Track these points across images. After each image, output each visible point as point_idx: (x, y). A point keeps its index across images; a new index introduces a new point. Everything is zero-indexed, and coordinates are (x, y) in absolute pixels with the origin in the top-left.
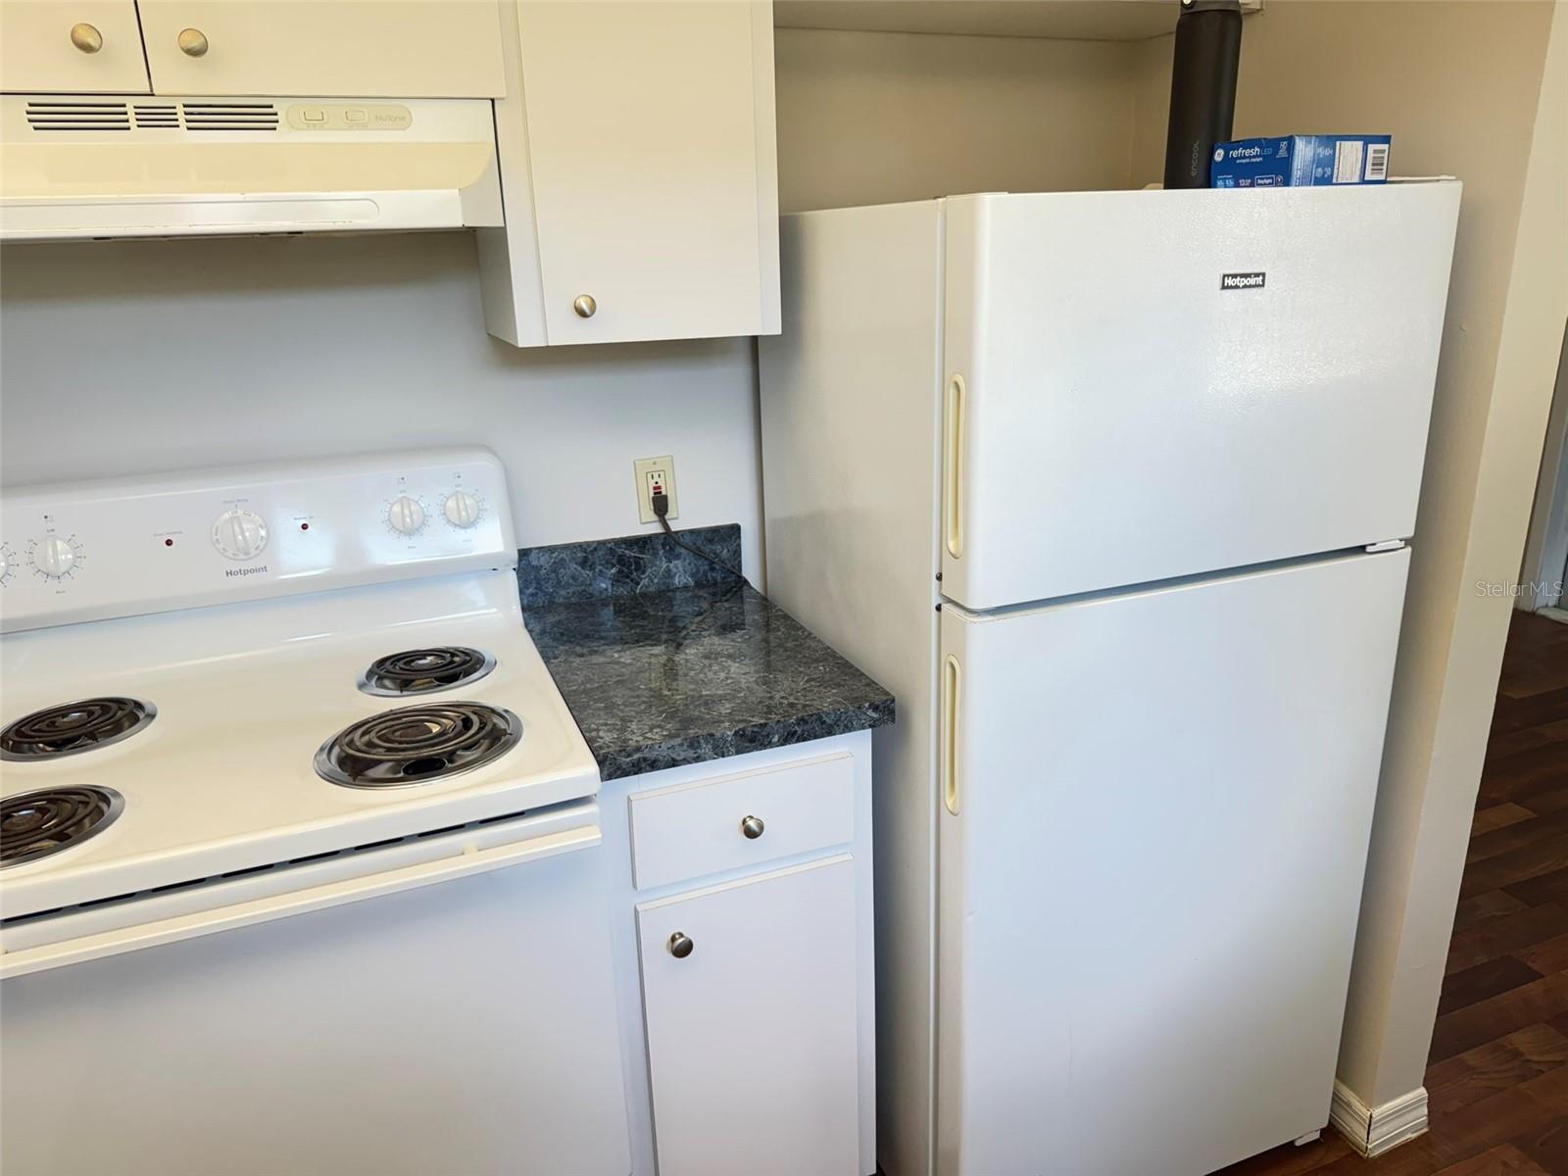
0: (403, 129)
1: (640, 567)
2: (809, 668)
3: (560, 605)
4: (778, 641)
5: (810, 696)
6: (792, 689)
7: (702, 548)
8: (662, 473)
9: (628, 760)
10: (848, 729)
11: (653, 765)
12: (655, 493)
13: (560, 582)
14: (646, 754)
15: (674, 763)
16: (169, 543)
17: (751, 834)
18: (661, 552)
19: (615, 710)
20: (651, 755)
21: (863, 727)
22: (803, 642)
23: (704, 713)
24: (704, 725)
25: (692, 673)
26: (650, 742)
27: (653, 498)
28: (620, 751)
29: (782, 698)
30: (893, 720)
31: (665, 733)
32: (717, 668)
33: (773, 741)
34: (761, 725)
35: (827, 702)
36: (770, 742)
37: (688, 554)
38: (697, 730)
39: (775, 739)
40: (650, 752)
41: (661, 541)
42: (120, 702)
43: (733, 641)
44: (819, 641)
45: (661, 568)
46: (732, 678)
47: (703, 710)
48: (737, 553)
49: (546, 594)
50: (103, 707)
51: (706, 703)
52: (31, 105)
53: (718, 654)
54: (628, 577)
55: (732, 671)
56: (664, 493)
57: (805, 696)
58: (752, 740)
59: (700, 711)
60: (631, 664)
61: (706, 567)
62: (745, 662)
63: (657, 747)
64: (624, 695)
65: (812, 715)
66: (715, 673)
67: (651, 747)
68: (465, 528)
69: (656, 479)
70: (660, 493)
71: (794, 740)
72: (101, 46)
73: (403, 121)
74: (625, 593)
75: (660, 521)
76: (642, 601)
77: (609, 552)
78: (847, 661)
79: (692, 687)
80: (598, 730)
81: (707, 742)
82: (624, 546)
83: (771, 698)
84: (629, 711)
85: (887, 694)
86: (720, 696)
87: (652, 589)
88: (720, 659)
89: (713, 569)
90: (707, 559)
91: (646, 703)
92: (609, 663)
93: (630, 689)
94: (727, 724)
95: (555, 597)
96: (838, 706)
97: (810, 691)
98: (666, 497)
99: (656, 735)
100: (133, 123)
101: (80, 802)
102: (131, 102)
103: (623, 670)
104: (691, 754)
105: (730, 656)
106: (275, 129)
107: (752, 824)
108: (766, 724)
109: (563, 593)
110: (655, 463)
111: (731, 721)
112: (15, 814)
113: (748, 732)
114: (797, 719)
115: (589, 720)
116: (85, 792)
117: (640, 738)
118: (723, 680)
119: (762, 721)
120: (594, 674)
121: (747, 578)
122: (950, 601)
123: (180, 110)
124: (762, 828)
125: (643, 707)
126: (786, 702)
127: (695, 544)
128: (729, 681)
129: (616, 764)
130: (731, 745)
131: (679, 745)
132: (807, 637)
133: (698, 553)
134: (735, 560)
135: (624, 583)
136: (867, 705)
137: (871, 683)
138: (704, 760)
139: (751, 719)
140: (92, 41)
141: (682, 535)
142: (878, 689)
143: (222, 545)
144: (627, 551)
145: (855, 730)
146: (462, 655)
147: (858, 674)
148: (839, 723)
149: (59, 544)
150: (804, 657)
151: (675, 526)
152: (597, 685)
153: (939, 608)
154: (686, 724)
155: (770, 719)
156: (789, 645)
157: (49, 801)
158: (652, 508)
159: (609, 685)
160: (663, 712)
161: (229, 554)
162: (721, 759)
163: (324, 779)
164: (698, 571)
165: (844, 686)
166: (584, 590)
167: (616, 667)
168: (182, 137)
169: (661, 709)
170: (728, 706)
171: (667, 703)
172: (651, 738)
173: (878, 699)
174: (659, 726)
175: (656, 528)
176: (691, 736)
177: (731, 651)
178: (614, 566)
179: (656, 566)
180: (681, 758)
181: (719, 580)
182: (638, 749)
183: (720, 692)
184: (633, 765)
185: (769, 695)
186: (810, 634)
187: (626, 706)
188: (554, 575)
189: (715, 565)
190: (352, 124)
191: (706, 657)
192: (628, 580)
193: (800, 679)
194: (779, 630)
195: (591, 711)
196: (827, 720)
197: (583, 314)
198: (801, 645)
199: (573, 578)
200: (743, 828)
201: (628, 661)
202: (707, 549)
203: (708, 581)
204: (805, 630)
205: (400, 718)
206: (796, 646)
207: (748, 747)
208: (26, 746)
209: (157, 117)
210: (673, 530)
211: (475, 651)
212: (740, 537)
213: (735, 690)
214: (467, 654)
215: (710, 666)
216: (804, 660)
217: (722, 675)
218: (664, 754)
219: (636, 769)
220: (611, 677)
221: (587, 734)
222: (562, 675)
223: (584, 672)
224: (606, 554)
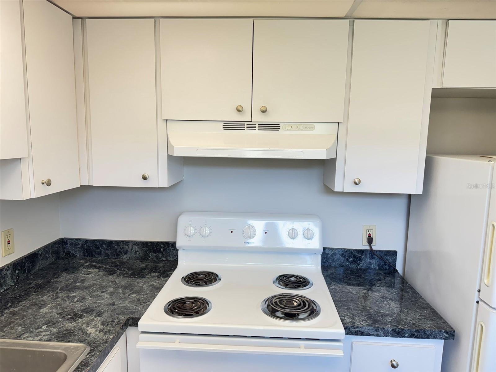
0: (312, 131)
1: (361, 259)
2: (421, 310)
3: (333, 267)
4: (409, 297)
5: (421, 322)
6: (414, 318)
7: (383, 257)
8: (372, 231)
9: (354, 330)
10: (435, 338)
11: (362, 334)
12: (369, 237)
13: (334, 260)
14: (360, 329)
15: (369, 335)
16: (232, 232)
17: (393, 366)
18: (368, 256)
19: (350, 311)
20: (362, 330)
21: (441, 339)
22: (418, 299)
23: (381, 319)
24: (381, 324)
25: (377, 303)
26: (362, 326)
27: (368, 238)
28: (352, 326)
29: (410, 320)
30: (454, 339)
31: (367, 324)
32: (386, 303)
33: (406, 336)
34: (402, 329)
35: (427, 326)
36: (405, 336)
37: (377, 258)
38: (378, 325)
39: (407, 335)
40: (361, 329)
41: (368, 252)
42: (213, 273)
43: (392, 293)
44: (425, 300)
45: (367, 261)
46: (391, 308)
47: (381, 318)
48: (395, 261)
49: (329, 263)
50: (209, 274)
51: (382, 316)
52: (224, 124)
53: (386, 298)
54: (356, 262)
55: (392, 305)
56: (372, 237)
57: (419, 322)
58: (398, 333)
59: (380, 318)
60: (356, 295)
61: (383, 264)
62: (396, 303)
63: (364, 328)
64: (353, 306)
65: (422, 330)
66: (385, 305)
67: (362, 328)
68: (309, 240)
69: (370, 232)
70: (371, 237)
71: (414, 337)
72: (242, 110)
73: (313, 128)
74: (354, 267)
75: (369, 246)
76: (360, 271)
77: (351, 253)
78: (436, 311)
79: (377, 308)
80: (345, 317)
81: (382, 331)
82: (356, 252)
83: (406, 319)
84: (355, 312)
85: (452, 328)
86: (387, 314)
87: (364, 267)
88: (387, 300)
89: (385, 265)
90: (384, 261)
91: (361, 310)
92: (349, 292)
93: (355, 304)
94: (389, 326)
95: (331, 264)
96: (432, 329)
97: (421, 320)
98: (372, 238)
99: (364, 323)
100: (246, 128)
101: (202, 303)
102: (246, 123)
103: (353, 296)
104: (375, 333)
105: (391, 299)
106: (279, 130)
107: (394, 363)
108: (404, 329)
109: (334, 263)
110: (370, 227)
111: (391, 325)
112: (187, 303)
113: (397, 330)
114: (416, 330)
115: (342, 312)
116: (203, 300)
117: (359, 323)
118: (388, 308)
119: (402, 328)
120: (343, 295)
121: (397, 270)
122: (482, 301)
123: (257, 125)
124: (398, 365)
125: (360, 312)
126: (412, 322)
127: (380, 255)
128: (390, 309)
129: (350, 330)
130: (390, 334)
131: (372, 329)
132: (420, 298)
133: (381, 258)
134: (394, 263)
135: (354, 264)
136: (443, 331)
137: (445, 322)
138: (380, 336)
139: (398, 326)
140: (241, 109)
141: (376, 252)
142: (448, 325)
143: (244, 235)
144: (357, 254)
145: (437, 339)
146: (303, 279)
147: (440, 318)
148: (431, 335)
149: (207, 228)
150: (419, 305)
151: (374, 248)
152: (344, 300)
153: (478, 302)
154: (375, 322)
155: (405, 327)
156: (413, 299)
157: (195, 301)
158: (367, 241)
159: (348, 301)
160: (367, 315)
161: (246, 237)
162: (386, 337)
163: (263, 312)
164: (380, 265)
165: (434, 321)
166: (341, 264)
167: (351, 294)
168: (256, 132)
169: (366, 314)
170: (390, 318)
171: (368, 312)
172: (362, 324)
173: (448, 330)
174: (365, 320)
175: (368, 248)
176: (376, 327)
177: (391, 297)
178: (352, 258)
179: (366, 260)
180: (372, 334)
181: (387, 268)
182: (358, 327)
183: (387, 312)
184: (355, 332)
185: (405, 318)
186: (421, 297)
187: (354, 310)
188: (332, 257)
189: (386, 263)
190: (299, 129)
191: (382, 297)
192: (356, 263)
193: (417, 314)
194: (409, 293)
195: (342, 309)
196: (427, 333)
197: (356, 184)
198: (417, 300)
199: (338, 259)
200: (391, 363)
201: (355, 293)
202: (385, 257)
203: (383, 268)
204: (419, 295)
205: (285, 297)
206: (416, 300)
207: (396, 335)
208: (190, 282)
209: (252, 127)
210: (373, 249)
211: (307, 279)
212: (397, 255)
213: (393, 313)
214: (304, 279)
215: (384, 301)
216: (419, 307)
217: (388, 306)
218: (366, 331)
219: (356, 334)
220: (349, 298)
221: (341, 317)
222: (333, 293)
223: (341, 294)
224: (350, 254)
